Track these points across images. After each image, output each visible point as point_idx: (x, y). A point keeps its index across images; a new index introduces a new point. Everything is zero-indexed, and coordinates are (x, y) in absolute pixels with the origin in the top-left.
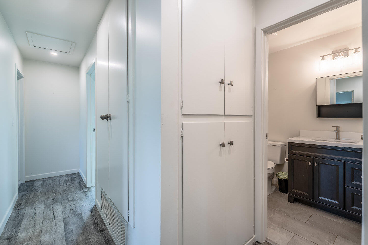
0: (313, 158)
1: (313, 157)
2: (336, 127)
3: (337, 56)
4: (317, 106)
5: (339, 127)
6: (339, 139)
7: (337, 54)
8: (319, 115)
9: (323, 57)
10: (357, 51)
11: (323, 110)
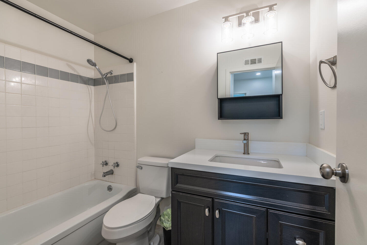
0: (213, 200)
1: (213, 198)
2: (245, 134)
3: (245, 17)
4: (218, 99)
5: (248, 133)
6: (249, 154)
7: (245, 14)
8: (222, 115)
9: (226, 19)
10: (273, 9)
11: (227, 107)
